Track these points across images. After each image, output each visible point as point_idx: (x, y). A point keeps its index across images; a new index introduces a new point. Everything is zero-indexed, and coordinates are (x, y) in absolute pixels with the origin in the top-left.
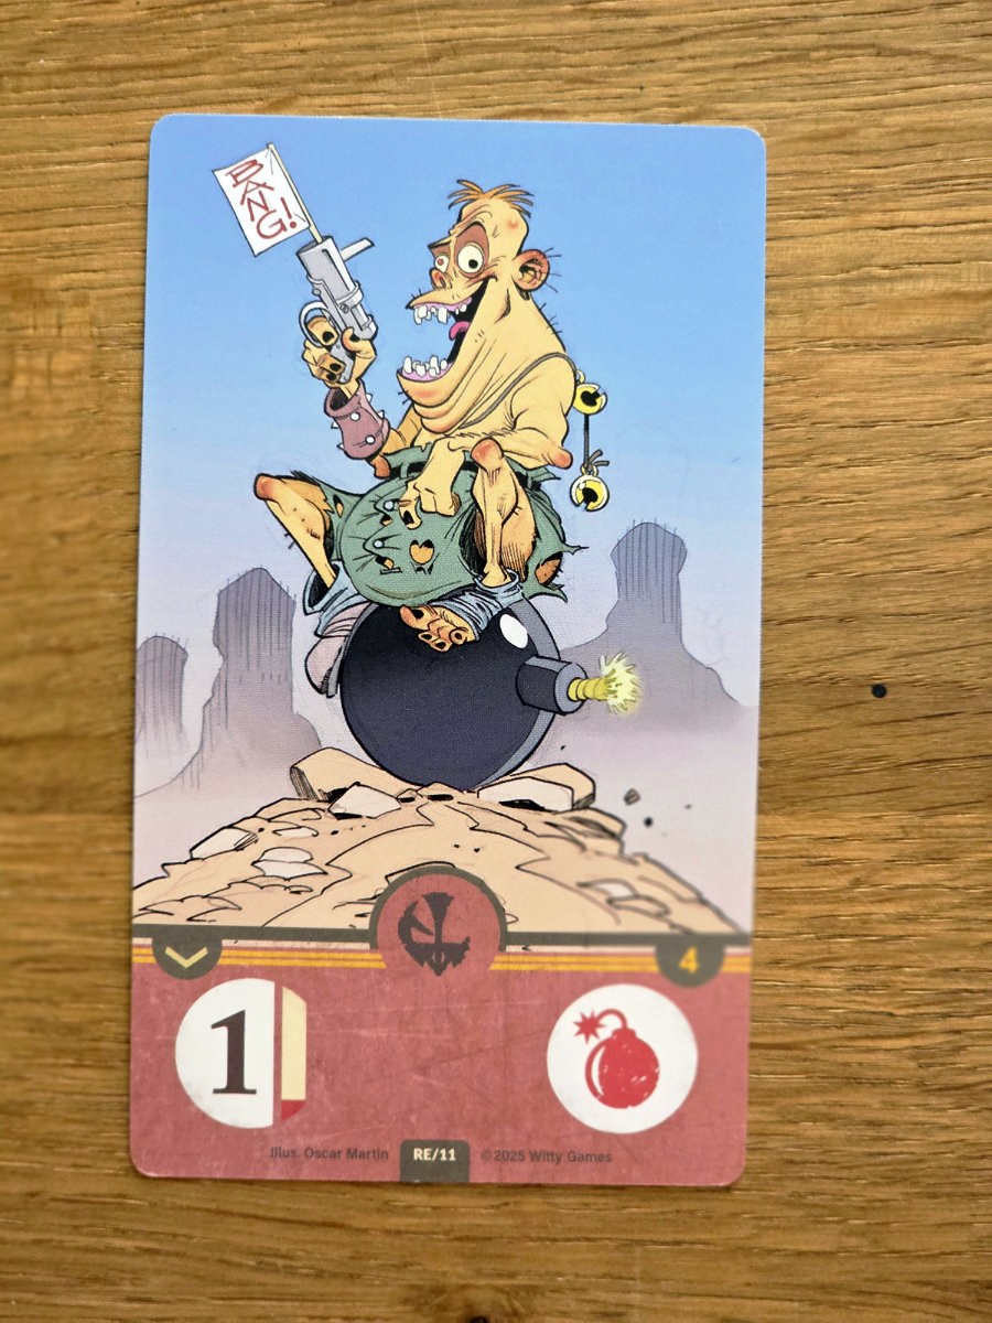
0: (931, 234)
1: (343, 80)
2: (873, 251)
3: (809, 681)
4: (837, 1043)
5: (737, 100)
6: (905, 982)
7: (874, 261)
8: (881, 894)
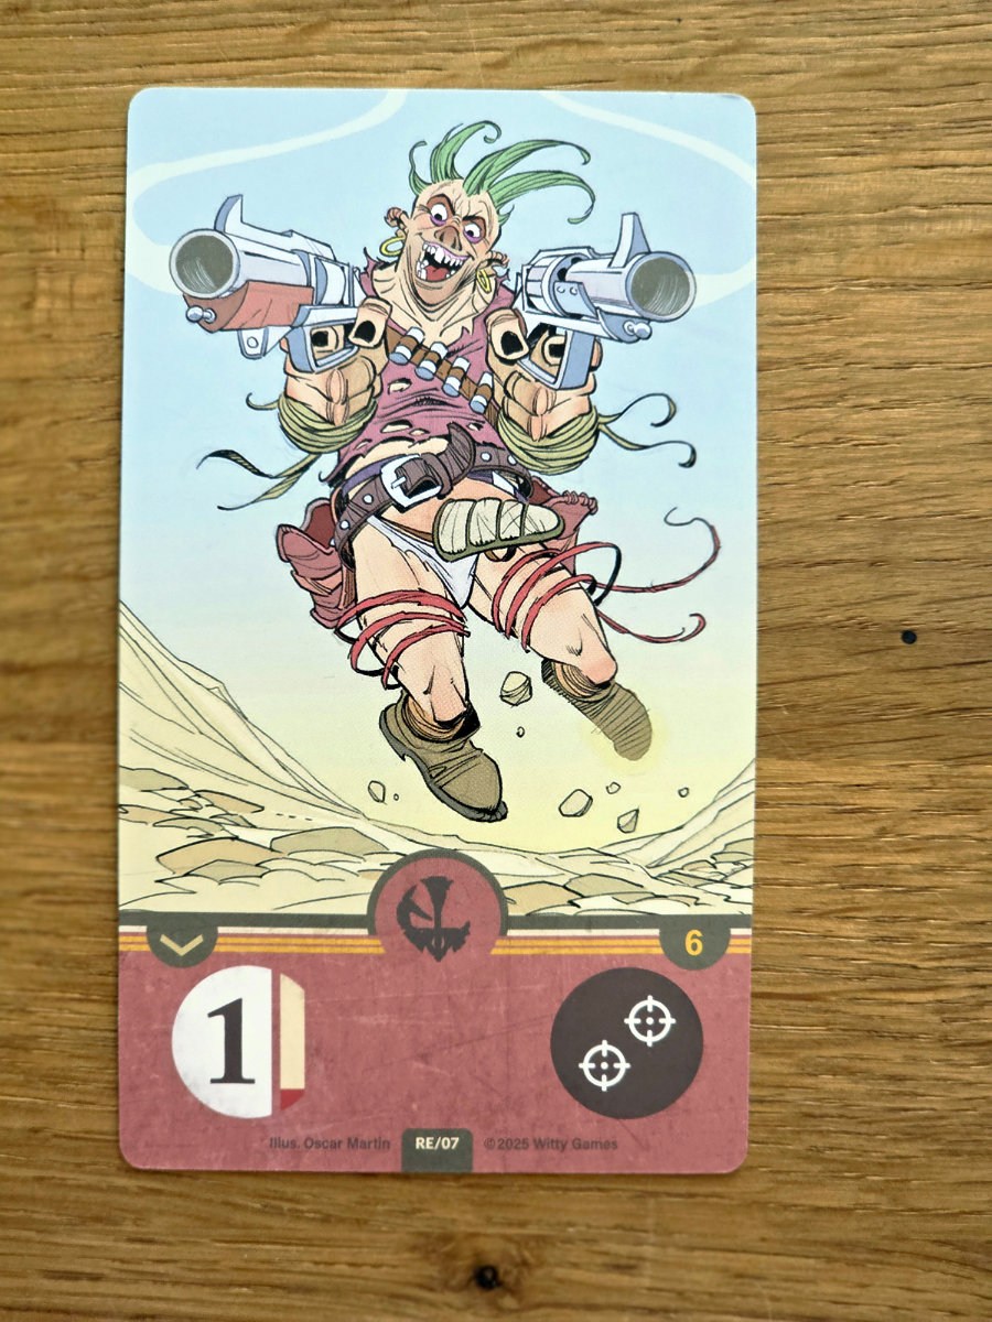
0: (971, 174)
2: (913, 190)
3: (839, 626)
4: (859, 995)
5: (776, 34)
6: (929, 935)
7: (911, 200)
8: (905, 844)
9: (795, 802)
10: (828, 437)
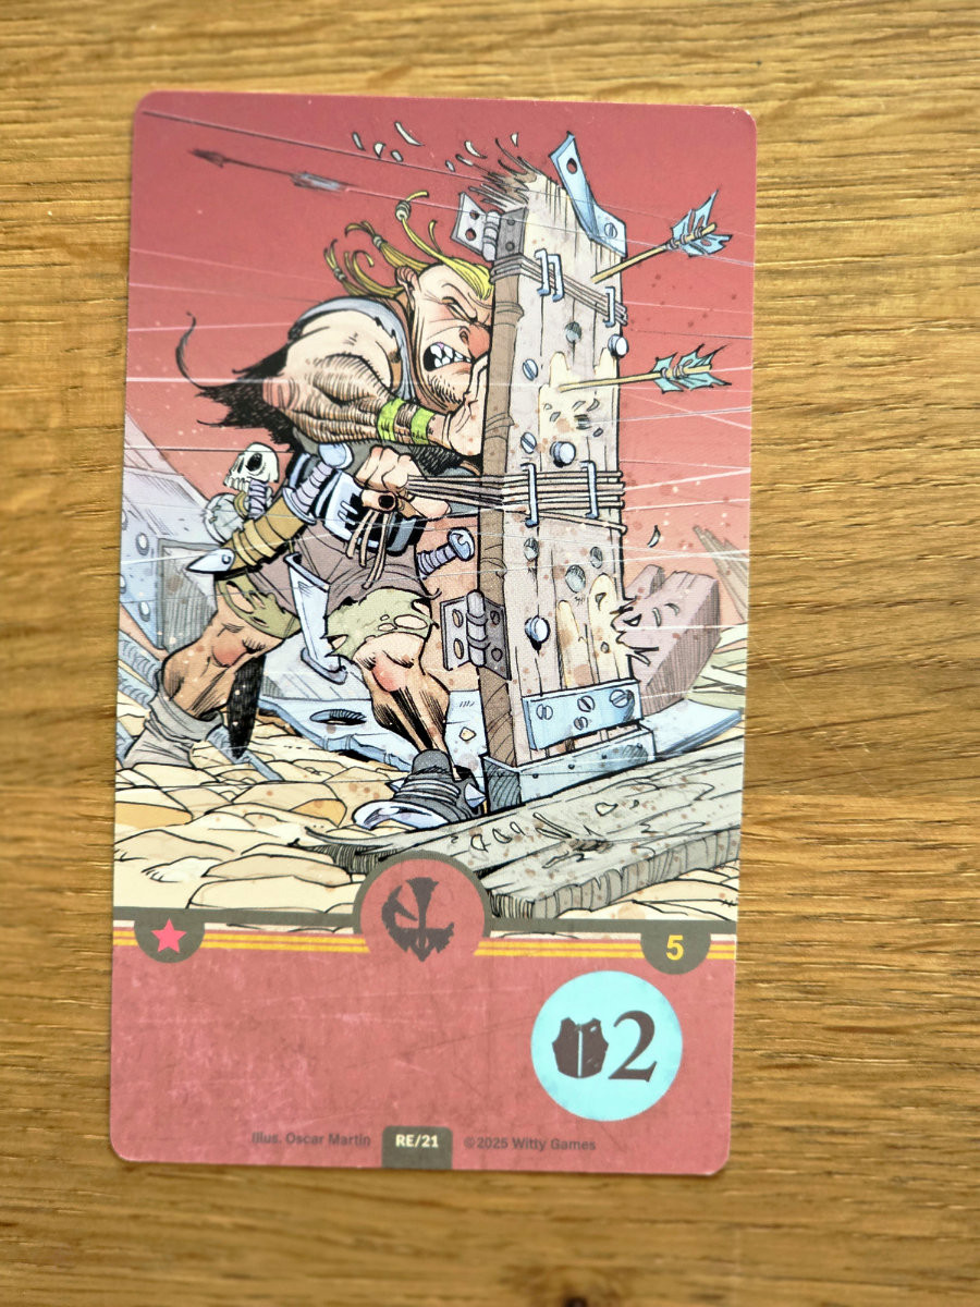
1: (458, 51)
3: (917, 665)
4: (941, 1028)
5: (854, 77)
9: (876, 838)
10: (908, 477)
